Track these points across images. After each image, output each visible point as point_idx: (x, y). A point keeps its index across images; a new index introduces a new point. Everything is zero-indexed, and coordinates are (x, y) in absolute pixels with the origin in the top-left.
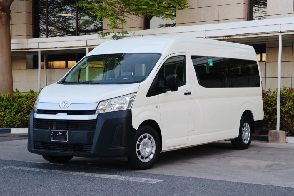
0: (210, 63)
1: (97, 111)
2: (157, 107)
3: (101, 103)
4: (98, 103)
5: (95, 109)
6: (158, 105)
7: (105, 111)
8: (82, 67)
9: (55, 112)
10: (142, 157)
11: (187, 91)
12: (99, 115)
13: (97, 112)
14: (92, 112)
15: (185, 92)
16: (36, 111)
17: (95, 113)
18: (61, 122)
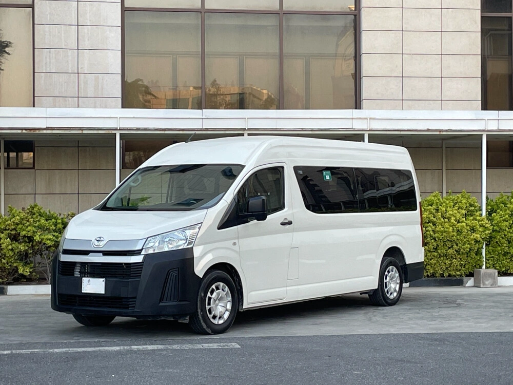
0: (327, 176)
1: (143, 250)
2: (235, 244)
3: (149, 239)
4: (145, 240)
5: (141, 248)
6: (236, 241)
7: (154, 250)
8: (132, 184)
9: (86, 253)
10: (214, 317)
11: (286, 219)
12: (146, 256)
13: (143, 252)
14: (138, 252)
15: (282, 221)
16: (61, 251)
17: (140, 253)
18: (95, 266)
